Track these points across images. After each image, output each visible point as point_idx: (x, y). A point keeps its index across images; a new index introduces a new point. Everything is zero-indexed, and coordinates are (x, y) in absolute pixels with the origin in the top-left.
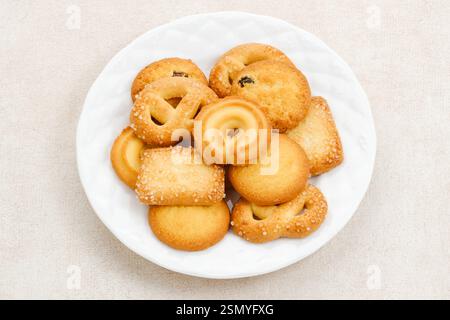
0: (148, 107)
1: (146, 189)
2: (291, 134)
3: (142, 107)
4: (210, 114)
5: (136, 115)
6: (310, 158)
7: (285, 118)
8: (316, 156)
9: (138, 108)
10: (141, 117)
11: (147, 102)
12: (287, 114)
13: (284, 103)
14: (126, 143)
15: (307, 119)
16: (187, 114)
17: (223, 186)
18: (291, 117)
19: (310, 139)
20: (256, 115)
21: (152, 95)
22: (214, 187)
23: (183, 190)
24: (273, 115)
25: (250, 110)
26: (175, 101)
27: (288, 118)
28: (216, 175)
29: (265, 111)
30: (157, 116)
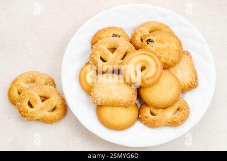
0: (99, 52)
1: (96, 97)
2: (172, 70)
3: (96, 53)
4: (131, 58)
5: (93, 56)
6: (182, 84)
7: (169, 62)
8: (185, 83)
9: (93, 53)
10: (95, 58)
11: (99, 50)
12: (170, 59)
13: (169, 54)
15: (180, 62)
16: (119, 57)
17: (136, 97)
18: (172, 62)
19: (182, 73)
20: (155, 60)
21: (101, 46)
22: (131, 98)
24: (163, 60)
25: (152, 57)
26: (113, 50)
27: (171, 62)
28: (132, 91)
29: (159, 58)
30: (103, 57)
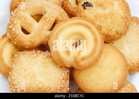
0: (19, 22)
1: (14, 83)
2: (116, 44)
3: (15, 22)
5: (11, 27)
6: (129, 62)
7: (113, 33)
8: (133, 61)
9: (12, 22)
10: (13, 29)
11: (19, 18)
12: (114, 30)
13: (112, 22)
14: (4, 46)
15: (128, 33)
16: (46, 27)
17: (68, 83)
18: (117, 33)
19: (129, 48)
20: (93, 33)
21: (22, 13)
22: (62, 84)
23: (40, 86)
24: (104, 30)
25: (89, 28)
26: (38, 17)
27: (115, 33)
28: (63, 74)
29: (99, 28)
30: (25, 28)
